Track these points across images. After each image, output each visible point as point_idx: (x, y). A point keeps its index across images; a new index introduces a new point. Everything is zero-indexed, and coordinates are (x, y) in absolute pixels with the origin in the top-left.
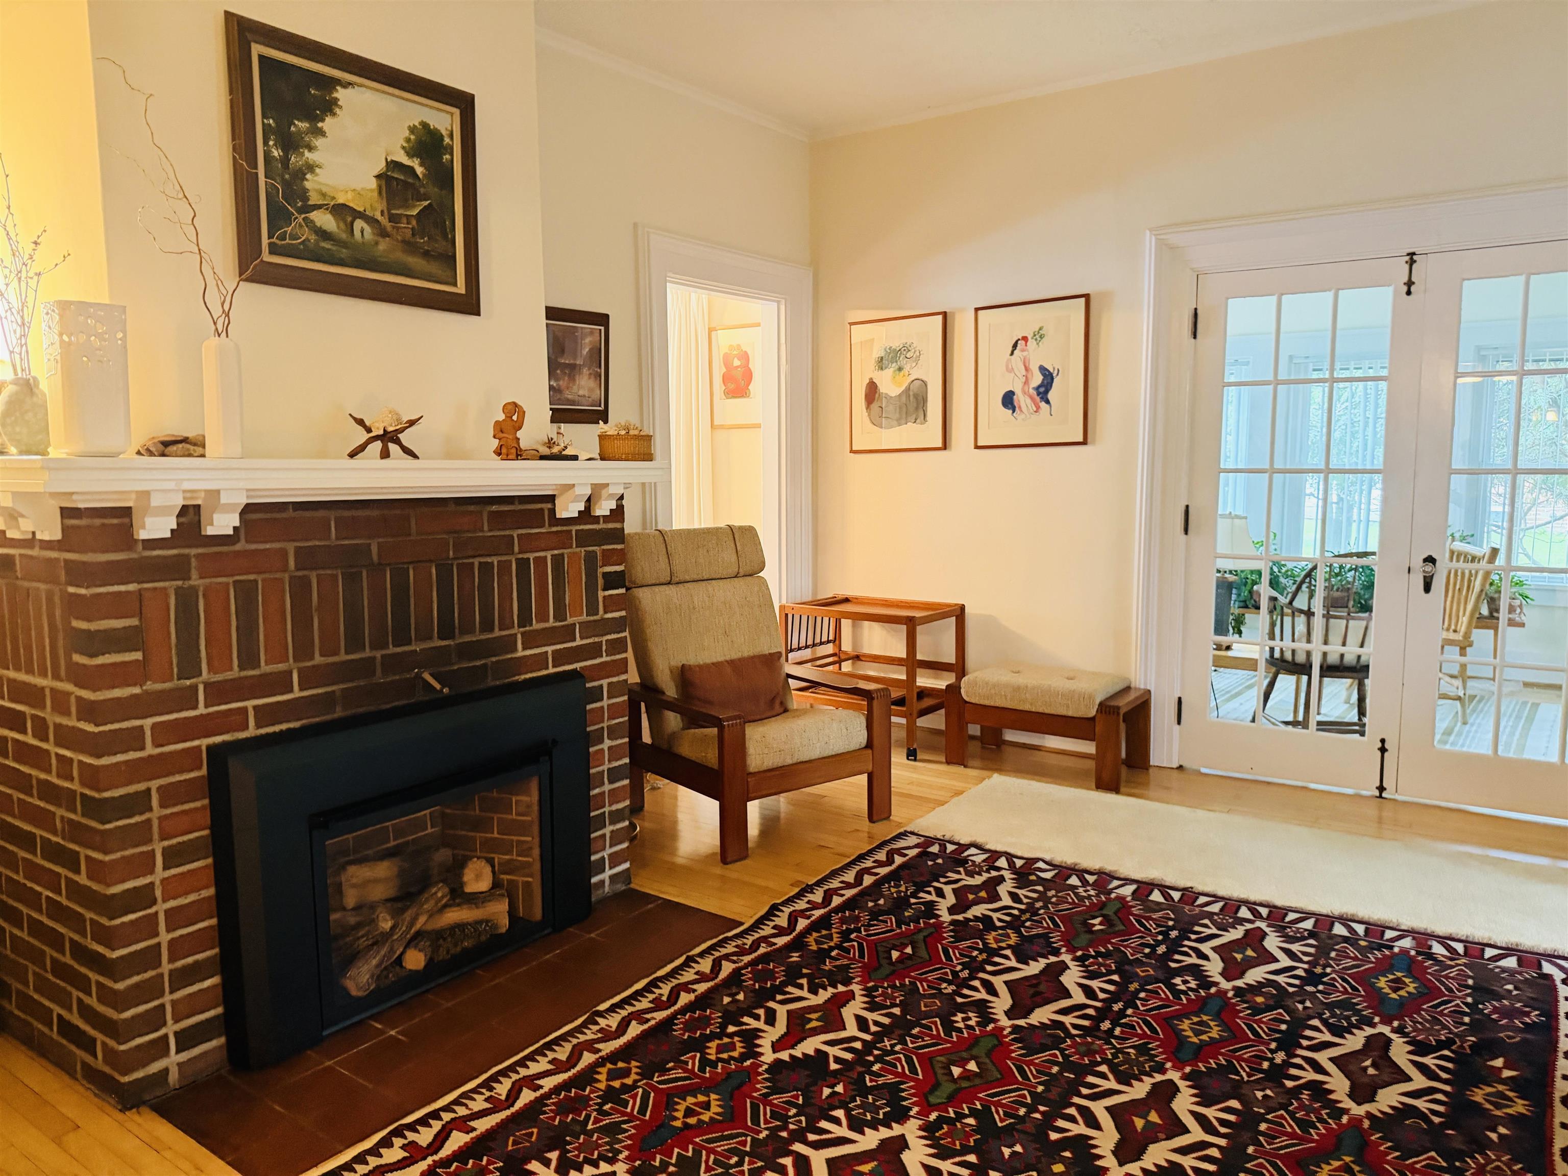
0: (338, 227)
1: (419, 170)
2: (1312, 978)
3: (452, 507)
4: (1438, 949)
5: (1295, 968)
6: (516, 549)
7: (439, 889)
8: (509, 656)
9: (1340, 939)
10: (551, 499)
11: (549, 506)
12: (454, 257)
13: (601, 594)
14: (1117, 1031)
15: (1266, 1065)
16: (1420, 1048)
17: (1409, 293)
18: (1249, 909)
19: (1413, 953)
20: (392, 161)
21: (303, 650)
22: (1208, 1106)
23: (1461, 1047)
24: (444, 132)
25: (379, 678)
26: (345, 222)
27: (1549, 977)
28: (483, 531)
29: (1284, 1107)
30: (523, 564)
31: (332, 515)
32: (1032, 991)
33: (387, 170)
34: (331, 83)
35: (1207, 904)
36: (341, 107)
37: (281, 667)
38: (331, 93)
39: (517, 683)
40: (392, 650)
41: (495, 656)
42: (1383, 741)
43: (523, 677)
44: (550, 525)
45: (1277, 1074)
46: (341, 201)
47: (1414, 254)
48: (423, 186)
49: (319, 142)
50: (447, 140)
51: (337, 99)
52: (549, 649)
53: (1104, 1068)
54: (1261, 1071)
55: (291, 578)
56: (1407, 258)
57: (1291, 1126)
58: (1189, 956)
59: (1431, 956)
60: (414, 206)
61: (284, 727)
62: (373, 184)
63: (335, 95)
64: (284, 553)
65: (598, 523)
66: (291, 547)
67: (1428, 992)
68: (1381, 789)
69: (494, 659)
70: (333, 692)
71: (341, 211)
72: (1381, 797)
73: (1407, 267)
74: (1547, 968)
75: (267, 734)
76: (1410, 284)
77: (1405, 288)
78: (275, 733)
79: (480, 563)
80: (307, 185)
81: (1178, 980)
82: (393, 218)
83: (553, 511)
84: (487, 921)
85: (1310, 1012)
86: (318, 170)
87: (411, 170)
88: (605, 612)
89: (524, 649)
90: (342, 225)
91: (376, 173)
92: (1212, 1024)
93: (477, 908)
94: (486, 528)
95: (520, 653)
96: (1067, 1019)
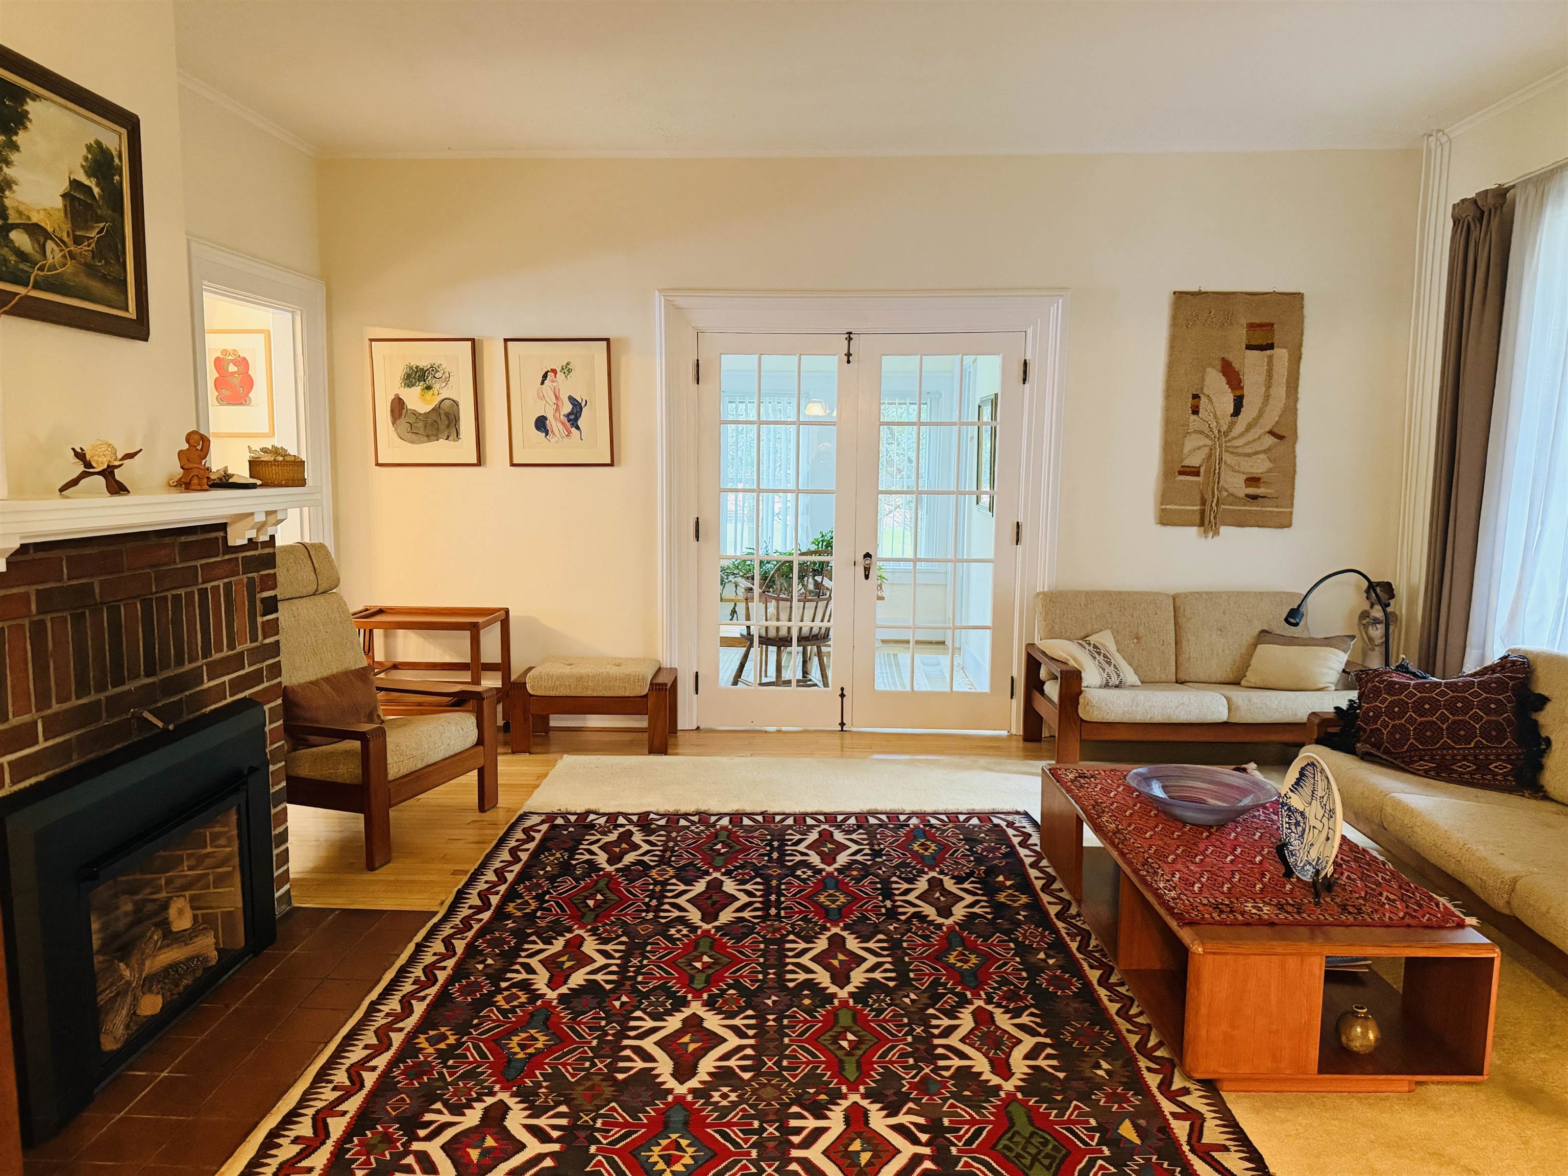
0: (34, 248)
1: (96, 191)
2: (876, 854)
3: (154, 540)
4: (933, 821)
5: (862, 850)
6: (200, 580)
7: (153, 933)
8: (198, 689)
9: (876, 827)
10: (223, 527)
11: (222, 534)
12: (125, 281)
13: (260, 620)
14: (783, 913)
15: (883, 910)
16: (959, 880)
17: (849, 362)
18: (812, 818)
19: (921, 826)
20: (75, 180)
21: (43, 701)
22: (867, 941)
23: (979, 874)
24: (115, 153)
25: (105, 722)
26: (39, 243)
27: (998, 826)
28: (175, 563)
29: (910, 930)
30: (203, 593)
31: (62, 553)
32: (710, 902)
33: (71, 190)
34: (21, 95)
35: (783, 820)
36: (30, 121)
37: (26, 718)
38: (22, 105)
39: (205, 715)
40: (112, 691)
41: (187, 690)
42: (842, 689)
43: (209, 709)
44: (224, 554)
45: (892, 914)
46: (35, 220)
47: (850, 333)
48: (99, 207)
49: (14, 157)
50: (117, 160)
51: (27, 112)
52: (226, 678)
53: (791, 937)
54: (883, 915)
55: (31, 623)
56: (847, 336)
57: (919, 941)
58: (795, 855)
59: (932, 826)
60: (93, 227)
61: (33, 781)
62: (59, 203)
63: (26, 107)
64: (27, 596)
65: (257, 549)
66: (32, 589)
67: (944, 848)
68: (842, 724)
69: (187, 693)
70: (70, 739)
71: (35, 230)
72: (842, 730)
73: (846, 342)
74: (996, 821)
75: (20, 790)
76: (849, 355)
77: (846, 358)
78: (26, 788)
79: (173, 595)
80: (7, 202)
81: (799, 873)
82: (78, 241)
83: (225, 539)
84: (198, 957)
85: (888, 874)
86: (15, 187)
87: (89, 189)
88: (265, 638)
89: (209, 680)
90: (36, 246)
91: (62, 192)
92: (837, 894)
93: (186, 945)
94: (178, 560)
95: (207, 684)
96: (746, 914)
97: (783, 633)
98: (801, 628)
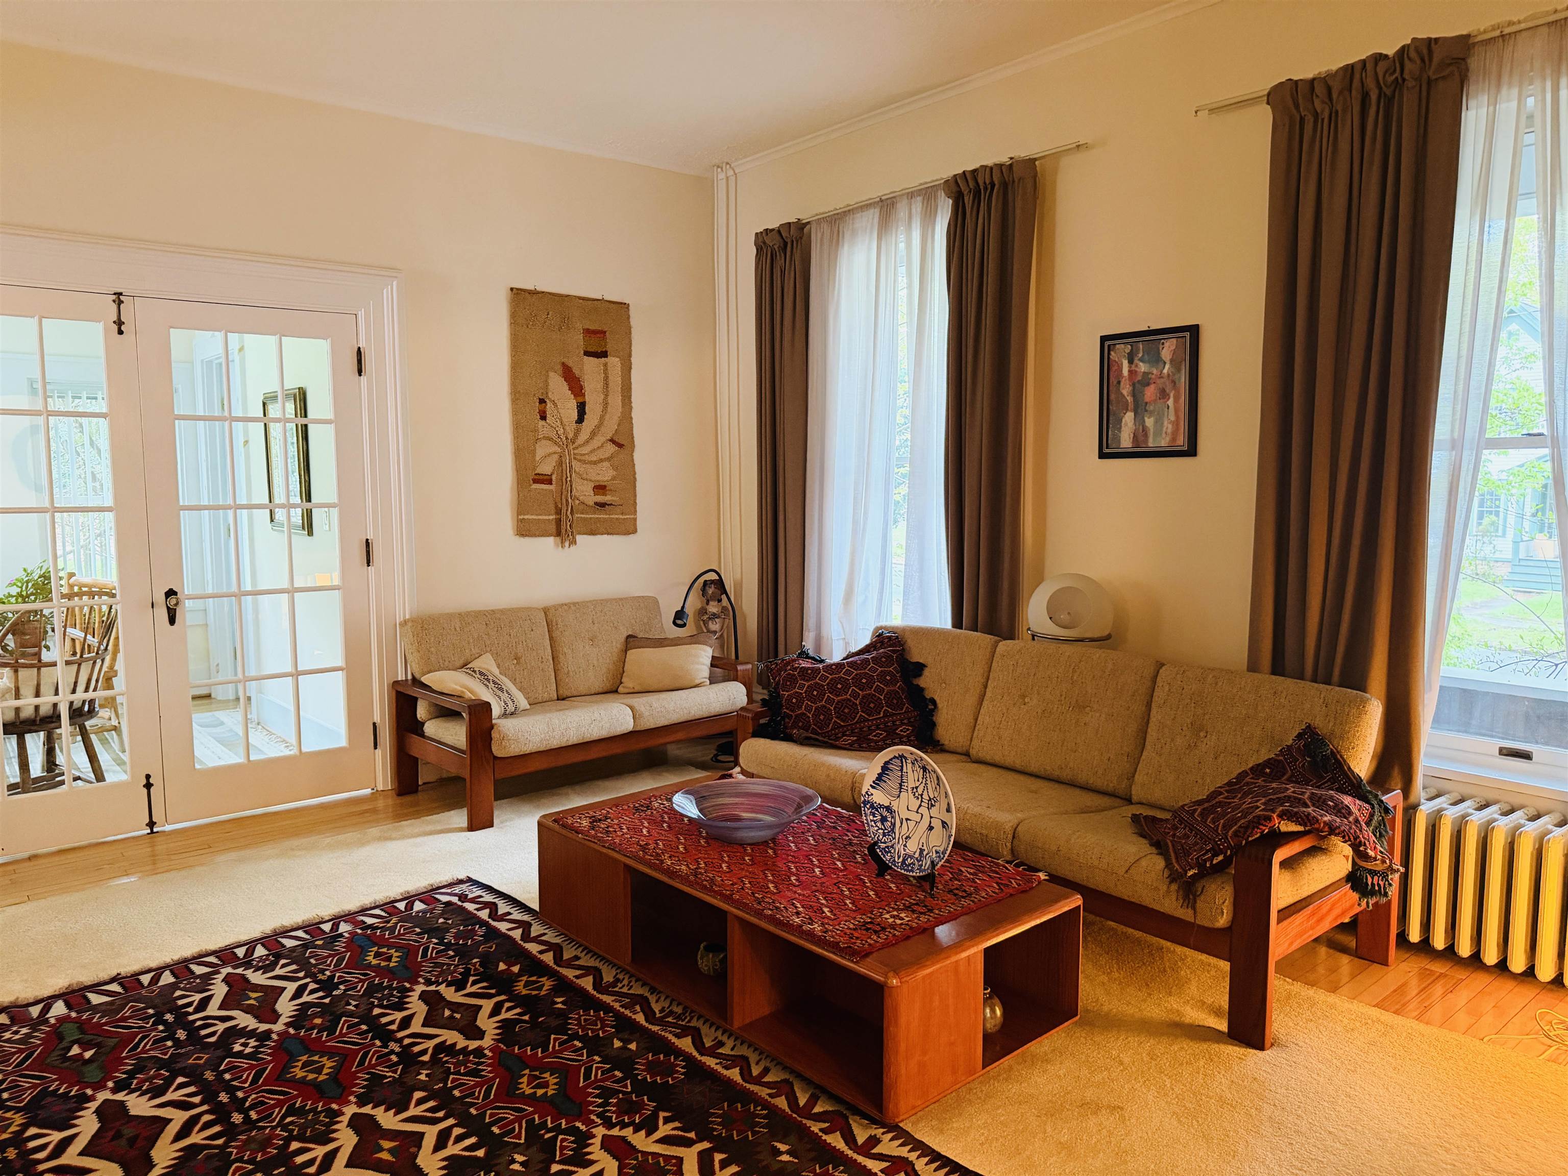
2: (327, 986)
4: (368, 920)
5: (306, 985)
9: (300, 950)
14: (253, 1115)
15: (394, 1058)
16: (459, 985)
17: (120, 332)
18: (199, 964)
19: (359, 931)
22: (406, 1109)
23: (476, 969)
27: (449, 904)
29: (448, 1072)
35: (155, 981)
42: (148, 777)
45: (409, 1059)
47: (121, 294)
53: (295, 1145)
54: (397, 1064)
56: (114, 297)
57: (471, 1081)
58: (214, 1025)
59: (371, 927)
67: (409, 952)
68: (151, 824)
72: (152, 832)
73: (115, 306)
74: (445, 898)
76: (119, 323)
77: (116, 327)
81: (237, 1048)
85: (363, 1007)
92: (316, 1058)
96: (196, 1138)
97: (45, 710)
98: (71, 703)
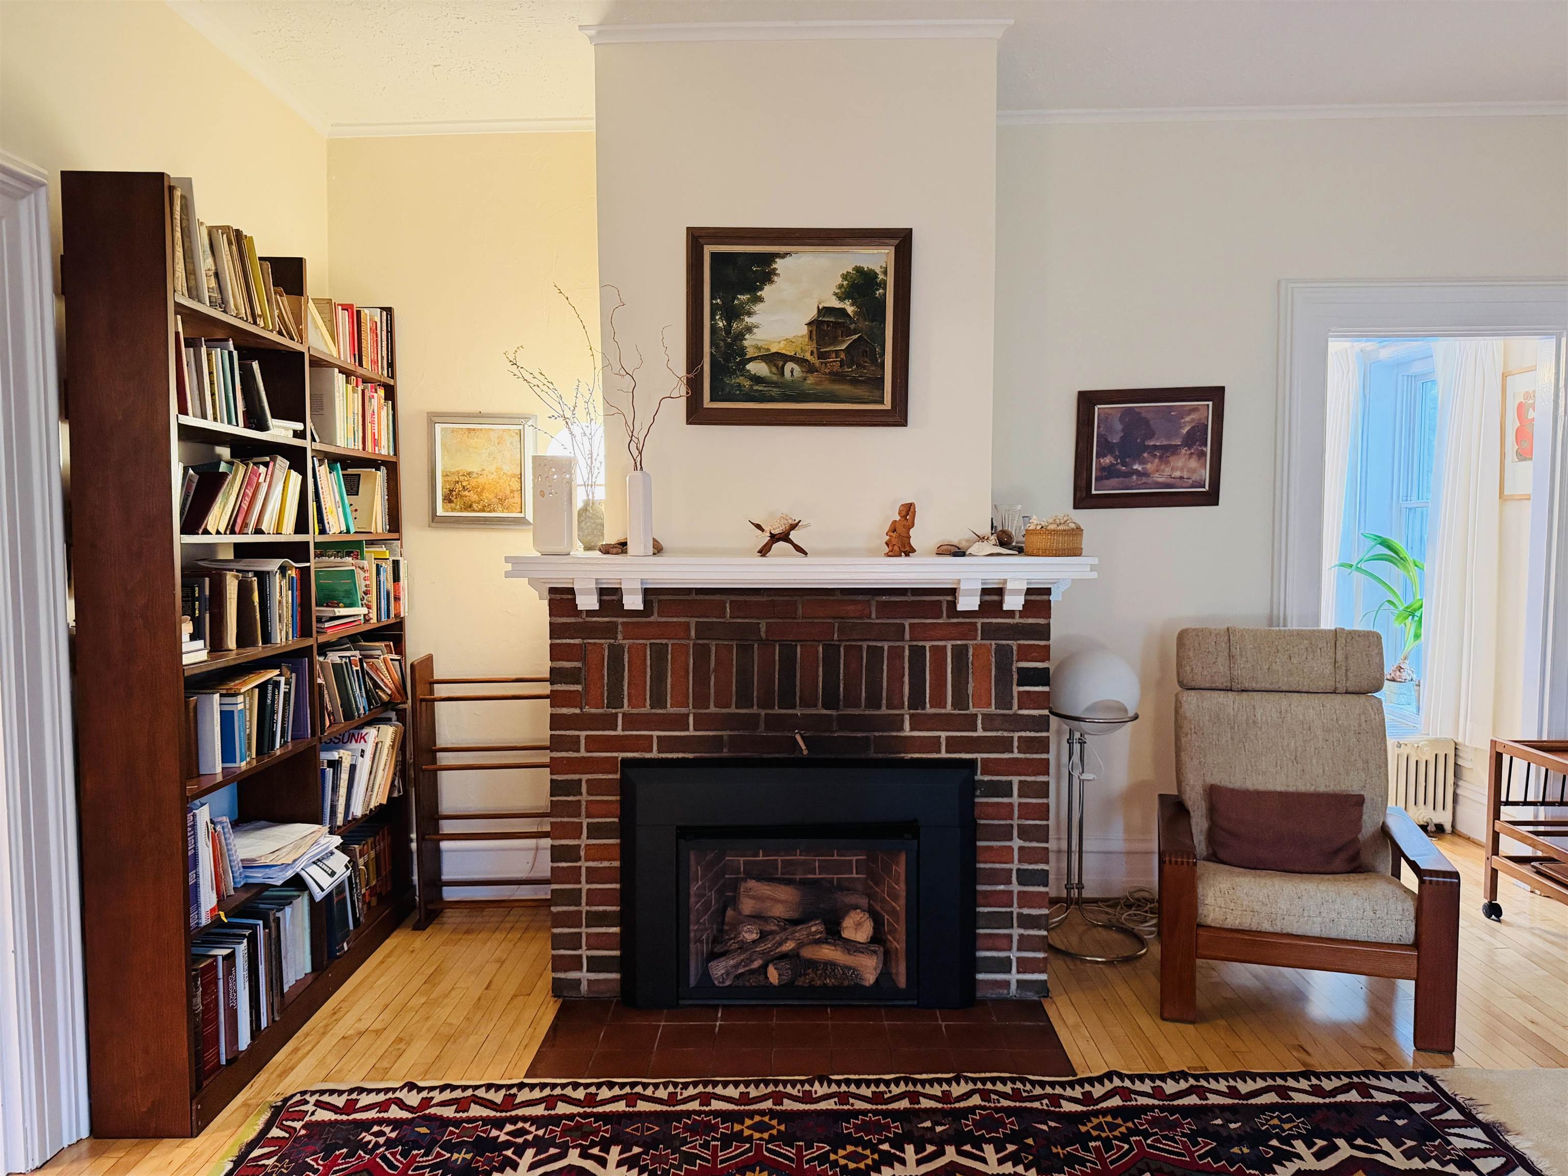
0: (771, 372)
1: (850, 310)
3: (839, 597)
6: (907, 636)
7: (815, 925)
12: (882, 379)
13: (1016, 689)
20: (824, 308)
21: (701, 700)
24: (878, 270)
25: (761, 731)
26: (777, 367)
28: (870, 618)
30: (917, 652)
31: (728, 598)
33: (819, 316)
34: (771, 258)
36: (778, 275)
37: (683, 710)
38: (770, 265)
39: (903, 759)
40: (777, 711)
41: (879, 731)
43: (910, 756)
44: (949, 617)
46: (773, 350)
48: (853, 322)
49: (758, 307)
50: (881, 277)
51: (775, 269)
52: (943, 735)
60: (844, 341)
61: (680, 755)
62: (805, 330)
63: (774, 266)
65: (1013, 618)
69: (877, 734)
70: (722, 736)
71: (774, 358)
79: (868, 646)
80: (746, 343)
82: (822, 356)
86: (755, 330)
87: (843, 311)
88: (1020, 708)
89: (912, 729)
90: (774, 370)
91: (807, 321)
94: (874, 616)
95: (907, 732)
